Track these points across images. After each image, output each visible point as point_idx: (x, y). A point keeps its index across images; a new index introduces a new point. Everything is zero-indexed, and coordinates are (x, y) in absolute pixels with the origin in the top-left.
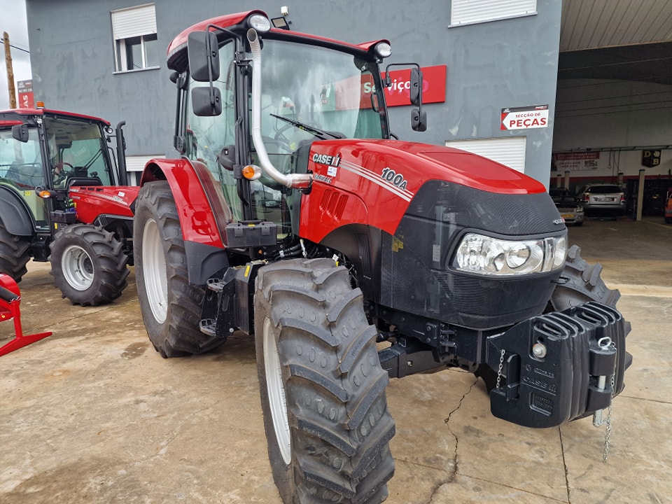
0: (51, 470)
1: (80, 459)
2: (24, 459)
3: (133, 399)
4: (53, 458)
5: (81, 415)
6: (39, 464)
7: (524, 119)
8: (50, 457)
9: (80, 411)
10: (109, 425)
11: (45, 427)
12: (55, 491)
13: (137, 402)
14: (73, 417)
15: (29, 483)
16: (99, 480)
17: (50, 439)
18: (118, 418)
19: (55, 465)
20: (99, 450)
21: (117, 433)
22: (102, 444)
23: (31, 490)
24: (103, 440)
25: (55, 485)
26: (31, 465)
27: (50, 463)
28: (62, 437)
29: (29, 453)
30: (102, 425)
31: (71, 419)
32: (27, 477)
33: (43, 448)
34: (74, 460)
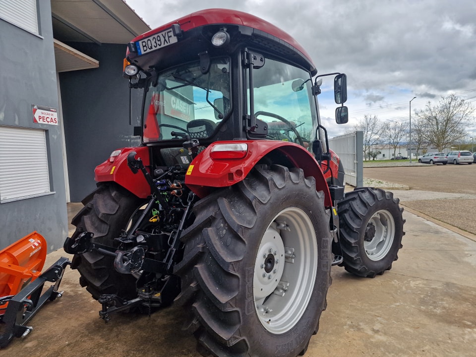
0: (456, 326)
1: (438, 322)
2: (468, 340)
3: (376, 336)
4: (452, 330)
5: (418, 347)
6: (461, 332)
7: (46, 116)
8: (453, 332)
9: (416, 350)
10: (408, 329)
11: (447, 353)
12: (457, 317)
13: (377, 332)
14: (425, 348)
15: (469, 327)
16: (435, 310)
17: (448, 343)
18: (399, 329)
19: (452, 327)
20: (425, 320)
21: (409, 322)
22: (421, 322)
23: (469, 323)
24: (419, 323)
25: (456, 319)
26: (465, 334)
27: (453, 330)
28: (440, 339)
29: (465, 342)
30: (412, 331)
31: (427, 347)
32: (469, 330)
33: (455, 339)
34: (441, 323)
